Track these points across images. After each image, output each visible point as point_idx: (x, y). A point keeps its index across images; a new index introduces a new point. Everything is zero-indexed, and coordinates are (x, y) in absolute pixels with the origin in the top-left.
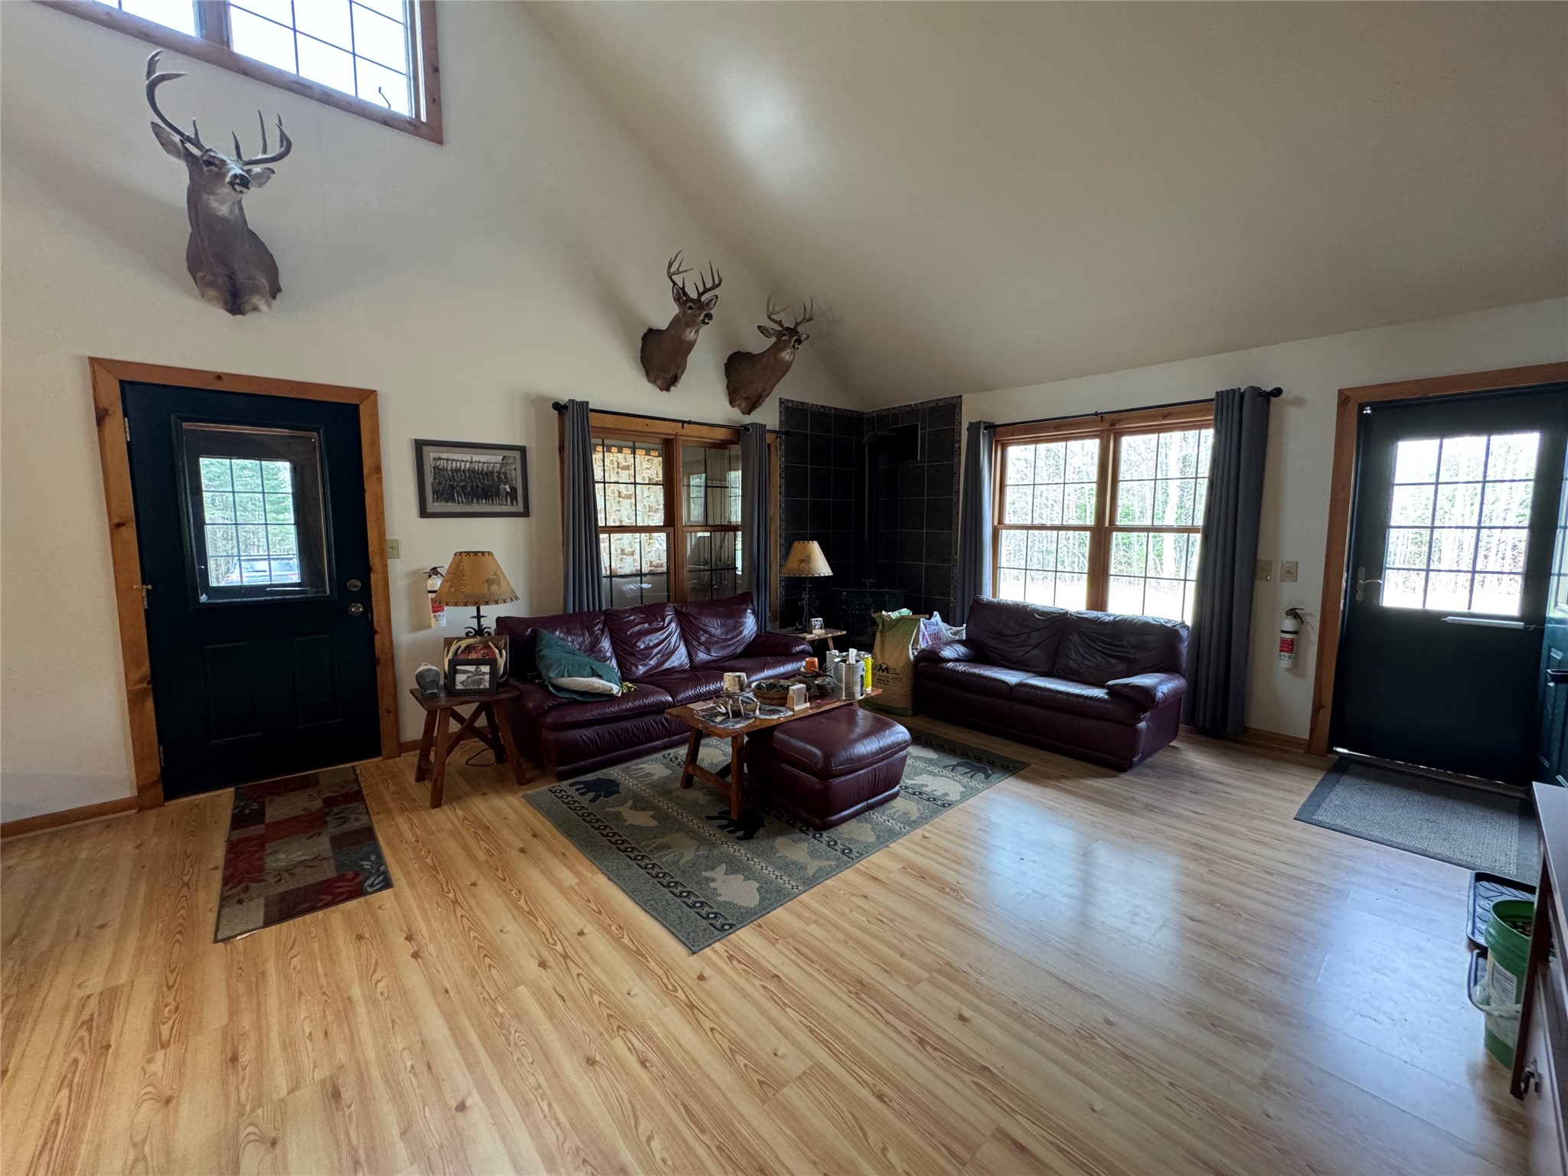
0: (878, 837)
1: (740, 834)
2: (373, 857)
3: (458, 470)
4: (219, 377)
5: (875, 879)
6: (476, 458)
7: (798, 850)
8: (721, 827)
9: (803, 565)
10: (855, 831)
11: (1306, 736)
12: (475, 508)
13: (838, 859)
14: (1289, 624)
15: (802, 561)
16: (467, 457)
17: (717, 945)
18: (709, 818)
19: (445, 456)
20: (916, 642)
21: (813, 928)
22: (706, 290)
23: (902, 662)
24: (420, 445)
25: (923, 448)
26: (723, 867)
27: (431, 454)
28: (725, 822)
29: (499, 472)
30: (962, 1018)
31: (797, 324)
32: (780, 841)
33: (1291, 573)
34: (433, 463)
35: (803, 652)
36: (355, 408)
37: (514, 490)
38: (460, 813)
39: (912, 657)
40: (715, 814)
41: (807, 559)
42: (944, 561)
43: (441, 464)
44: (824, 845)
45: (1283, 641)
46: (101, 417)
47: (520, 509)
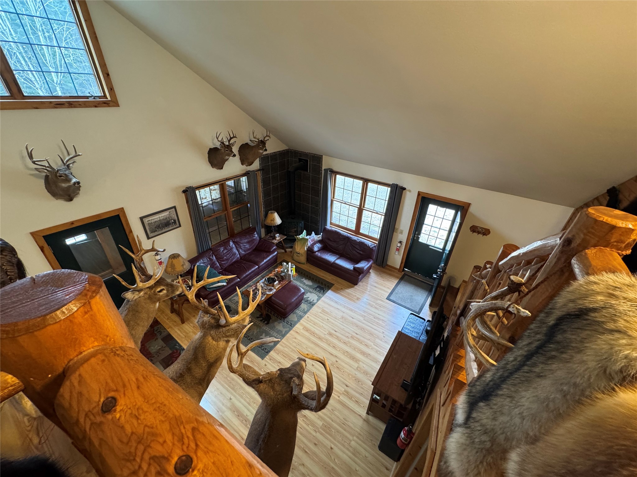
0: (298, 318)
1: (266, 322)
2: (177, 345)
3: (156, 222)
4: (72, 223)
5: (297, 332)
6: (160, 216)
7: (280, 326)
8: (261, 321)
9: (272, 222)
10: (292, 317)
11: (399, 268)
12: (164, 231)
13: (289, 328)
14: (399, 245)
15: (271, 220)
16: (158, 217)
17: (267, 357)
18: (258, 318)
19: (150, 219)
20: (307, 245)
21: (286, 349)
22: (231, 138)
23: (303, 252)
24: (142, 219)
25: (310, 169)
26: (264, 335)
27: (146, 220)
28: (261, 319)
29: (169, 217)
30: (313, 365)
31: (265, 138)
32: (276, 323)
33: (401, 233)
34: (147, 223)
35: (274, 249)
36: (118, 216)
37: (175, 221)
38: (191, 325)
39: (306, 249)
40: (258, 316)
41: (273, 220)
42: (316, 206)
43: (150, 222)
44: (286, 323)
45: (397, 248)
46: (42, 249)
47: (178, 225)
